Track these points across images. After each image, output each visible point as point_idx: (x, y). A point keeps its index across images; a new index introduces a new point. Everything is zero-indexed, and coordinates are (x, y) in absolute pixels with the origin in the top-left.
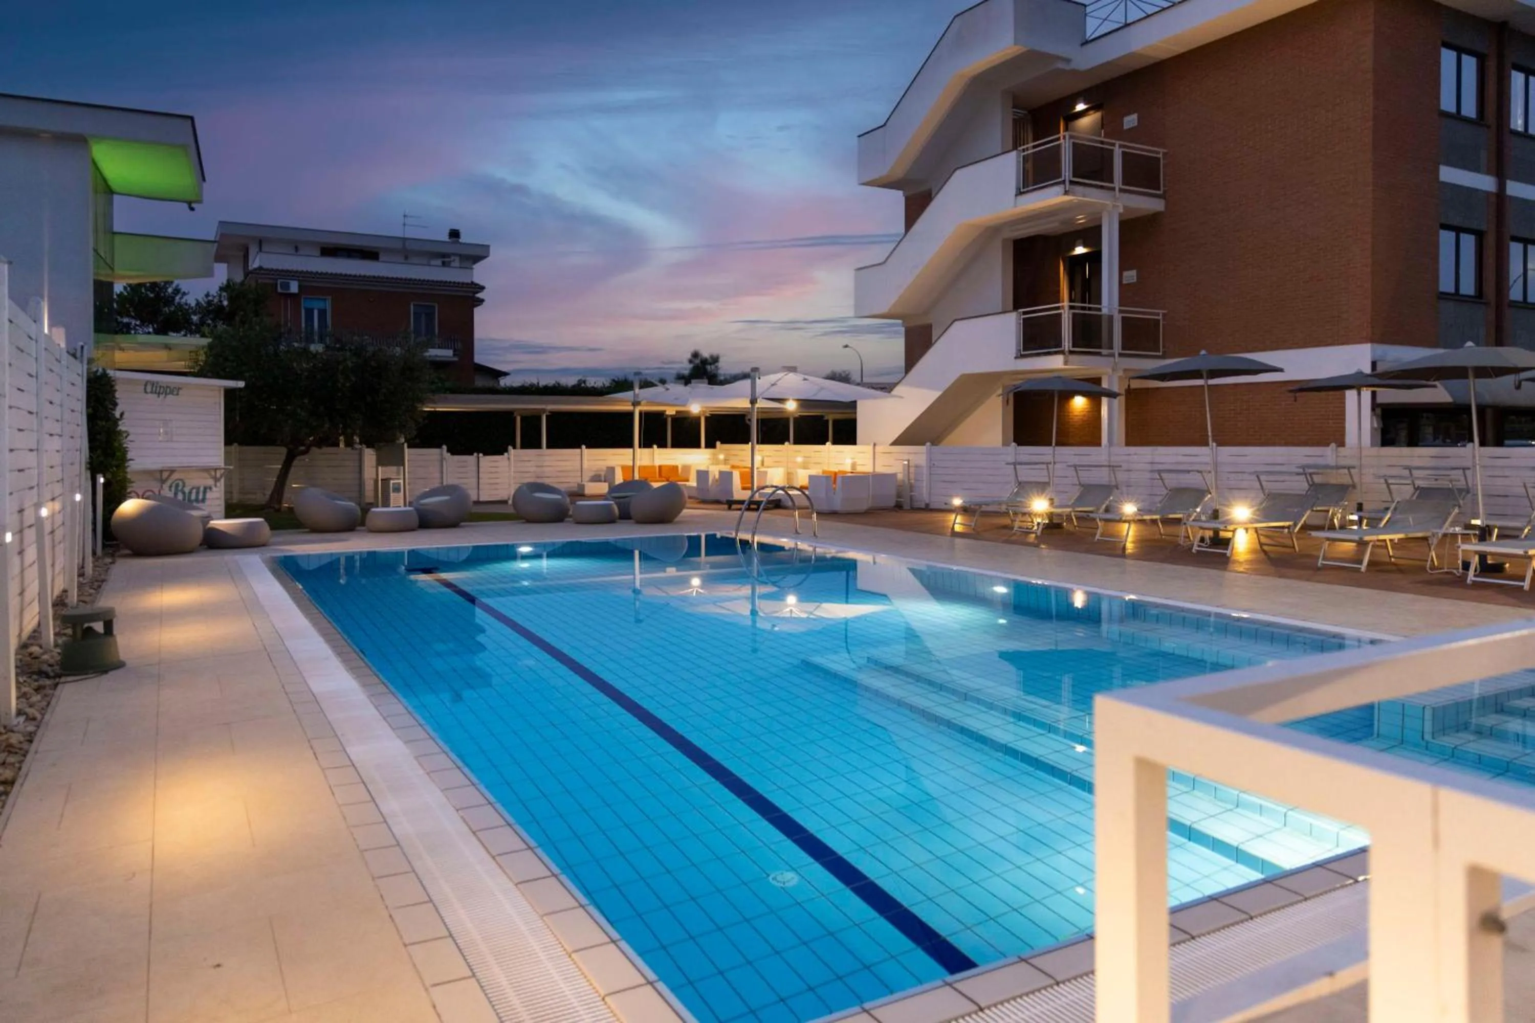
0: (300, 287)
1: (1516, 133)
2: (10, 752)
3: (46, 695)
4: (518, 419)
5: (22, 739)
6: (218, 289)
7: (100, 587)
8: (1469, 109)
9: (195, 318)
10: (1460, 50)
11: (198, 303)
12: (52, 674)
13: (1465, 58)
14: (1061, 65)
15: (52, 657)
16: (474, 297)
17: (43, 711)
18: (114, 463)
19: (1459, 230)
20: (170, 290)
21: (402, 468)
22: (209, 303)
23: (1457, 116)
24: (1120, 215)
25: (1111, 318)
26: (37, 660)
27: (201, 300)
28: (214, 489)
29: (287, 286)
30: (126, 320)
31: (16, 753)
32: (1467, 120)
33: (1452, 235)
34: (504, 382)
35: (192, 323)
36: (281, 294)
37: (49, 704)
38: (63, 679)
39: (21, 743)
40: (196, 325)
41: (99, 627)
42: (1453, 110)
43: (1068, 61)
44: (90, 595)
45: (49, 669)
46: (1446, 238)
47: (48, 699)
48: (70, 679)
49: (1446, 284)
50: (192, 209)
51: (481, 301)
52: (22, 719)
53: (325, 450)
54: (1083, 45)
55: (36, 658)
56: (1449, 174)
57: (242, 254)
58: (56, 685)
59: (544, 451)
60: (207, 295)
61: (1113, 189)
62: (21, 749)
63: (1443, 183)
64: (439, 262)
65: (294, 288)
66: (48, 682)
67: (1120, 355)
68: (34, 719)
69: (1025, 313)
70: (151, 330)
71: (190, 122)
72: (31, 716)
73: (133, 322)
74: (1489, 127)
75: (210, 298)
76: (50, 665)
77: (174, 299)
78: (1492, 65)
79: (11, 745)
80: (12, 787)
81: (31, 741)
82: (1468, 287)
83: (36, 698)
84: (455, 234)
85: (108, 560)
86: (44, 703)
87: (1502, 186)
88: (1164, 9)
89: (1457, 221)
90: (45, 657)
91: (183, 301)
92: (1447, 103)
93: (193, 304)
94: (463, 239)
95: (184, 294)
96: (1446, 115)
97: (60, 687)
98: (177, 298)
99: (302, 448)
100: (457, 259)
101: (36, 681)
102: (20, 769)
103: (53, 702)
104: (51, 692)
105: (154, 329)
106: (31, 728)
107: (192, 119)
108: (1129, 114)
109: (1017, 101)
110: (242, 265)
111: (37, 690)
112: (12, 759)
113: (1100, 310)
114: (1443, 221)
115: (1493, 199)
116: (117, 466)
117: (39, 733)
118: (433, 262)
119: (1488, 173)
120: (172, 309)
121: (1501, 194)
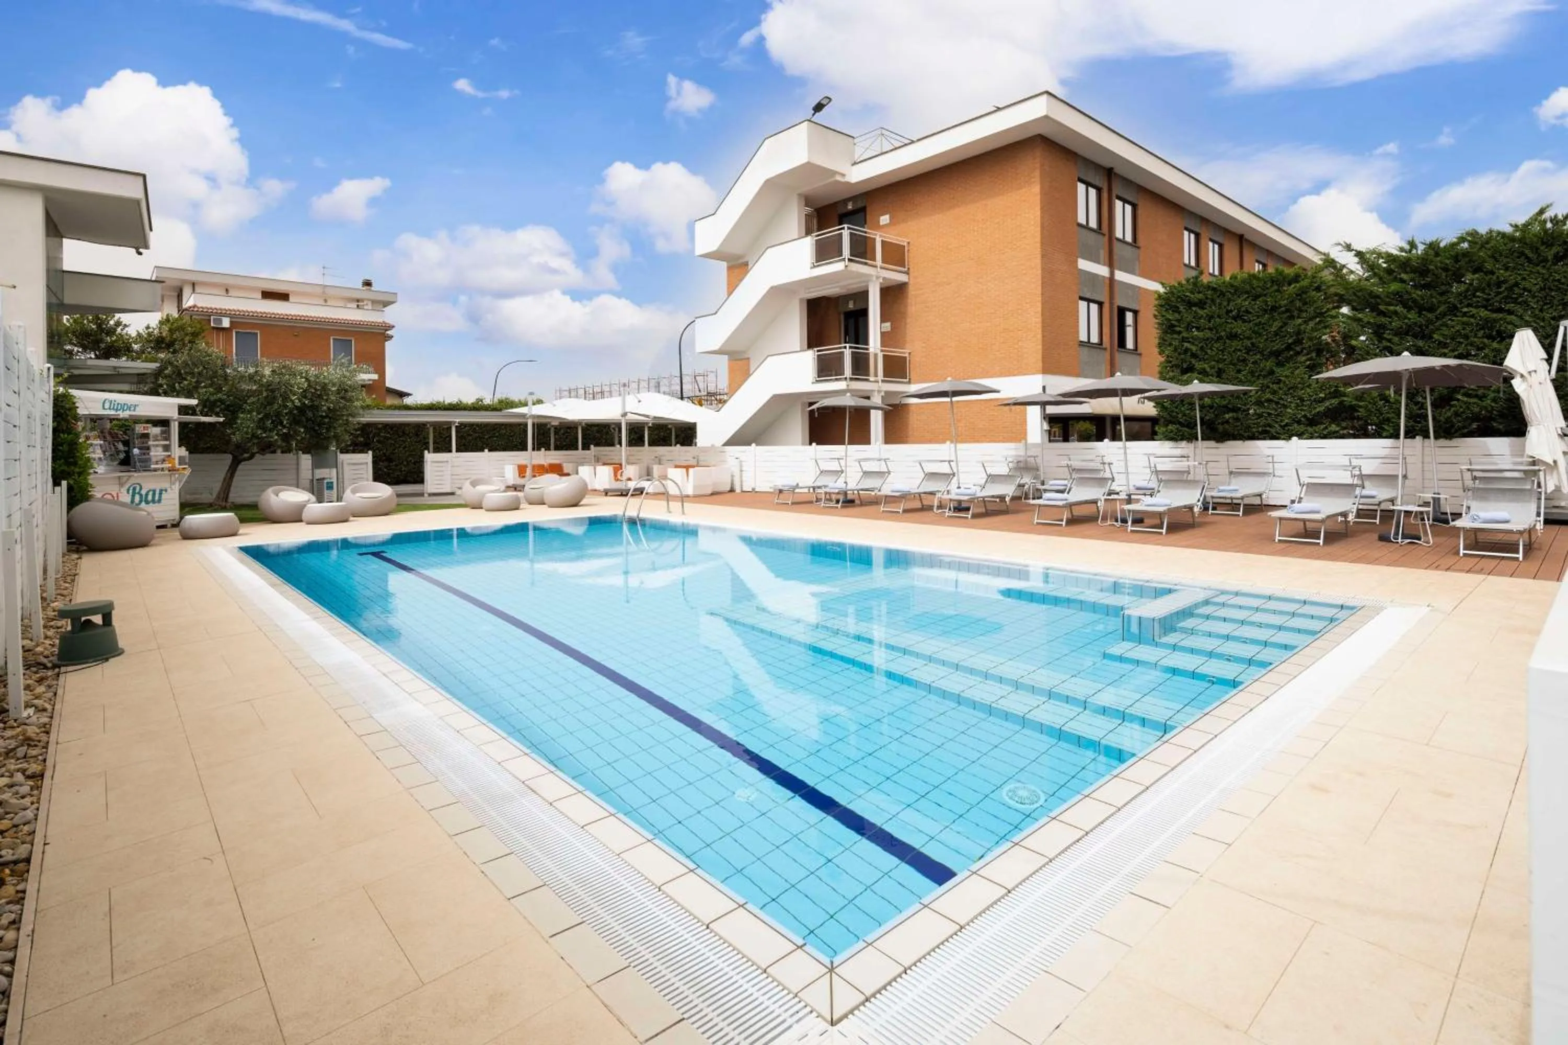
0: (231, 322)
1: (1118, 240)
2: (29, 745)
3: (50, 687)
4: (431, 430)
5: (38, 731)
6: (157, 322)
7: (73, 581)
8: (1093, 224)
9: (136, 347)
10: (1088, 184)
11: (139, 335)
12: (49, 665)
13: (1090, 189)
14: (839, 178)
15: (45, 649)
16: (384, 334)
17: (52, 701)
18: (77, 470)
19: (1089, 301)
20: (112, 322)
21: (334, 470)
22: (150, 334)
23: (1086, 227)
24: (881, 284)
25: (876, 355)
26: (31, 653)
27: (141, 331)
28: (169, 490)
29: (220, 321)
30: (68, 347)
31: (36, 746)
32: (1092, 230)
33: (1085, 303)
34: (408, 401)
35: (133, 351)
36: (214, 328)
37: (55, 694)
38: (63, 669)
39: (38, 734)
40: (137, 352)
41: (97, 619)
42: (1084, 223)
43: (843, 175)
44: (66, 589)
45: (45, 661)
46: (1083, 305)
47: (53, 689)
48: (70, 668)
49: (1083, 337)
50: (140, 254)
51: (391, 337)
52: (31, 711)
53: (268, 456)
54: (853, 165)
55: (29, 650)
56: (1084, 265)
57: (176, 294)
58: (58, 675)
59: (454, 453)
60: (148, 328)
61: (876, 267)
62: (39, 741)
63: (1081, 270)
64: (354, 305)
65: (226, 323)
66: (50, 673)
67: (883, 381)
68: (45, 710)
69: (818, 351)
70: (93, 356)
71: (141, 179)
72: (40, 708)
73: (76, 349)
74: (1104, 235)
75: (151, 330)
76: (46, 657)
77: (115, 330)
78: (1105, 195)
79: (29, 739)
80: (42, 779)
81: (48, 733)
82: (1095, 339)
83: (41, 689)
84: (368, 284)
85: (75, 556)
86: (50, 695)
87: (1112, 273)
88: (906, 145)
89: (1088, 296)
90: (39, 649)
91: (125, 331)
92: (1082, 219)
93: (134, 334)
94: (375, 287)
95: (126, 326)
96: (1080, 225)
97: (62, 678)
98: (119, 330)
99: (246, 455)
100: (370, 303)
101: (36, 673)
102: (45, 760)
103: (60, 692)
104: (55, 682)
105: (96, 355)
106: (45, 720)
107: (144, 176)
108: (882, 215)
109: (808, 200)
110: (176, 305)
111: (40, 681)
112: (33, 752)
113: (867, 349)
114: (1082, 295)
115: (1108, 282)
116: (80, 474)
117: (55, 723)
118: (349, 305)
119: (1104, 265)
120: (114, 338)
121: (1112, 279)
